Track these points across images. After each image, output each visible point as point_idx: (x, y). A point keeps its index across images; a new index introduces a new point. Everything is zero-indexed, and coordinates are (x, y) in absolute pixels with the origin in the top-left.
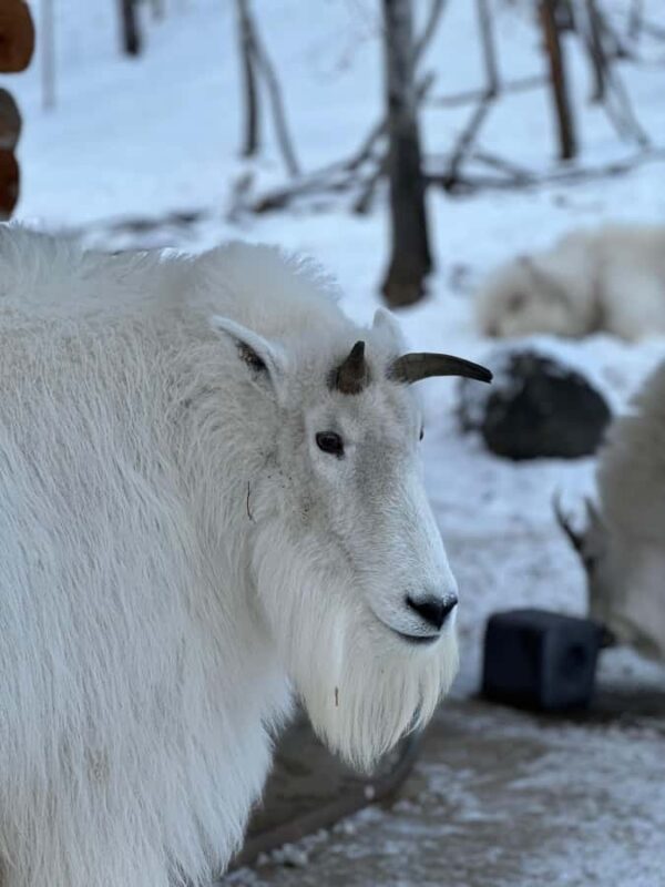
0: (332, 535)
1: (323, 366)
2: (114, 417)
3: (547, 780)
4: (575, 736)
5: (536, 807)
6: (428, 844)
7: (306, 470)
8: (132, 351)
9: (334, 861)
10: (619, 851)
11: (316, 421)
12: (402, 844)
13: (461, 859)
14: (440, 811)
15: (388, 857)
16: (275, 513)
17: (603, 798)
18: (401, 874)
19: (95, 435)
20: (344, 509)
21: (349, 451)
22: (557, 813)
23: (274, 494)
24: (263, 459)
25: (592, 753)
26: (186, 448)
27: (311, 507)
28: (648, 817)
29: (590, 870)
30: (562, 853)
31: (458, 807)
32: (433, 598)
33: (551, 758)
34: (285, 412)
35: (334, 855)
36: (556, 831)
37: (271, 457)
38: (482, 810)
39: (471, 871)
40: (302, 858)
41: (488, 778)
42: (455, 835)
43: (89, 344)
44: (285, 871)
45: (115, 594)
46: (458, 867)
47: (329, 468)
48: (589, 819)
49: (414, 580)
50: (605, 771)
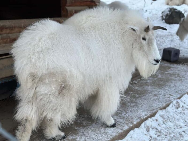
0: (144, 51)
1: (143, 29)
2: (113, 34)
3: (170, 72)
4: (175, 65)
5: (169, 76)
6: (153, 81)
7: (141, 42)
8: (116, 25)
9: (141, 83)
10: (180, 82)
11: (142, 36)
12: (150, 81)
13: (158, 83)
14: (155, 76)
15: (148, 82)
16: (136, 47)
17: (178, 75)
18: (150, 85)
19: (111, 36)
20: (146, 48)
21: (147, 40)
22: (171, 77)
23: (136, 45)
24: (134, 40)
25: (177, 68)
26: (123, 38)
27: (141, 47)
28: (184, 78)
29: (175, 85)
30: (172, 83)
31: (158, 76)
32: (158, 59)
33: (171, 69)
34: (138, 35)
35: (141, 82)
36: (171, 79)
37: (136, 40)
38: (161, 76)
39: (159, 85)
40: (137, 82)
41: (162, 72)
42: (157, 80)
43: (110, 24)
44: (134, 84)
45: (113, 57)
46: (157, 84)
47: (144, 42)
48: (176, 78)
49: (155, 57)
50: (179, 71)
